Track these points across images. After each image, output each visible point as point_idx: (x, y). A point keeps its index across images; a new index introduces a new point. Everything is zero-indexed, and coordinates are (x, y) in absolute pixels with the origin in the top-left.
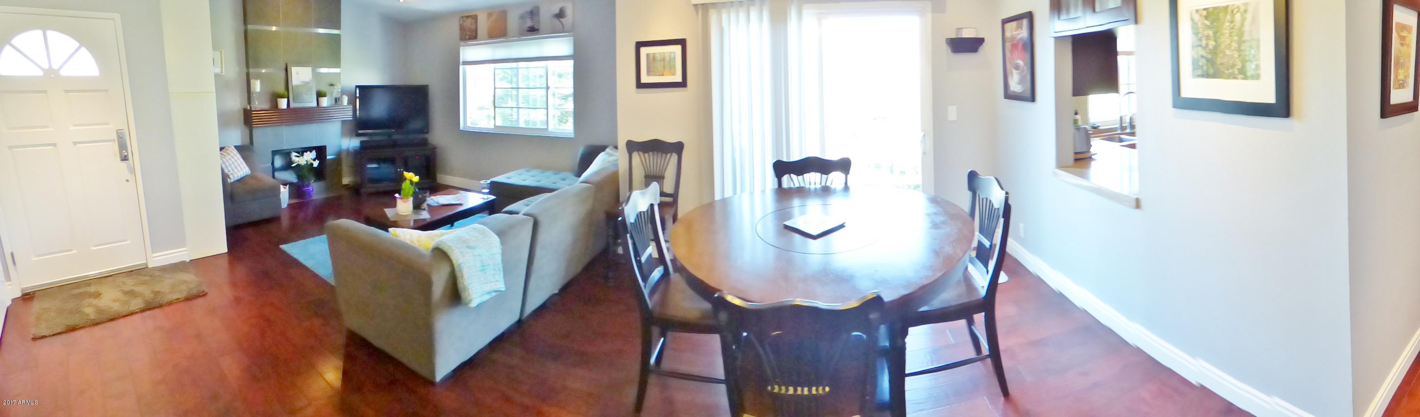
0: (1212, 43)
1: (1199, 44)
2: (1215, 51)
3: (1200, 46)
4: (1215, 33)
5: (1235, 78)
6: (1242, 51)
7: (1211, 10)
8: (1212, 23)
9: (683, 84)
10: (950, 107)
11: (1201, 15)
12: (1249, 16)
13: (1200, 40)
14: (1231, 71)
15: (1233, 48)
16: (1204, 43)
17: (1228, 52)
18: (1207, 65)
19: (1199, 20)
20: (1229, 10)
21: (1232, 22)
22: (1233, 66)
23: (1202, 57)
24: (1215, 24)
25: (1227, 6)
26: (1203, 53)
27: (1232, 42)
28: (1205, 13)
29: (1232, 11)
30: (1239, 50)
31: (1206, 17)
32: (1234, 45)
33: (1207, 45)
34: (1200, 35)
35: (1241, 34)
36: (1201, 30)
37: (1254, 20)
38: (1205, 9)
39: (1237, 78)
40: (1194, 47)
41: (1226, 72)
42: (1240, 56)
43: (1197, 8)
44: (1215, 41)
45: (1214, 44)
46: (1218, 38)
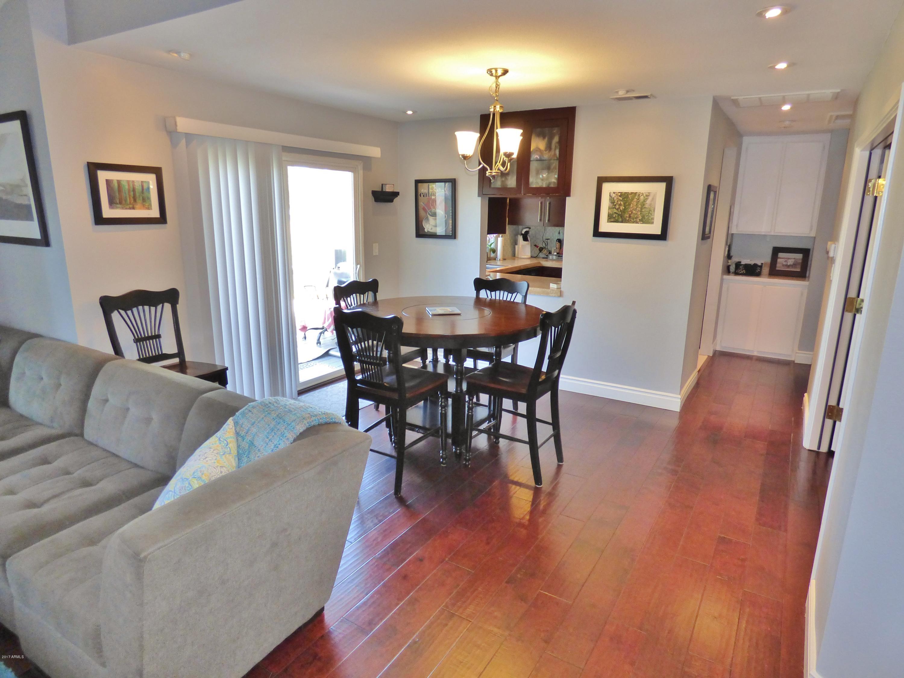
0: (622, 208)
1: (614, 207)
2: (624, 211)
4: (624, 204)
5: (637, 223)
6: (642, 212)
7: (623, 193)
8: (623, 199)
9: (162, 219)
11: (616, 195)
12: (650, 198)
13: (615, 205)
14: (635, 220)
15: (638, 210)
16: (617, 207)
17: (634, 212)
18: (618, 217)
19: (615, 197)
20: (637, 194)
21: (638, 199)
22: (636, 218)
23: (615, 213)
24: (625, 199)
25: (636, 193)
26: (615, 211)
27: (637, 207)
28: (619, 194)
29: (639, 195)
30: (641, 211)
31: (620, 196)
32: (639, 209)
33: (619, 208)
34: (615, 203)
35: (643, 205)
36: (615, 201)
37: (654, 199)
38: (619, 192)
39: (638, 223)
40: (609, 208)
41: (632, 220)
42: (641, 214)
43: (614, 191)
44: (625, 207)
45: (623, 208)
46: (627, 205)
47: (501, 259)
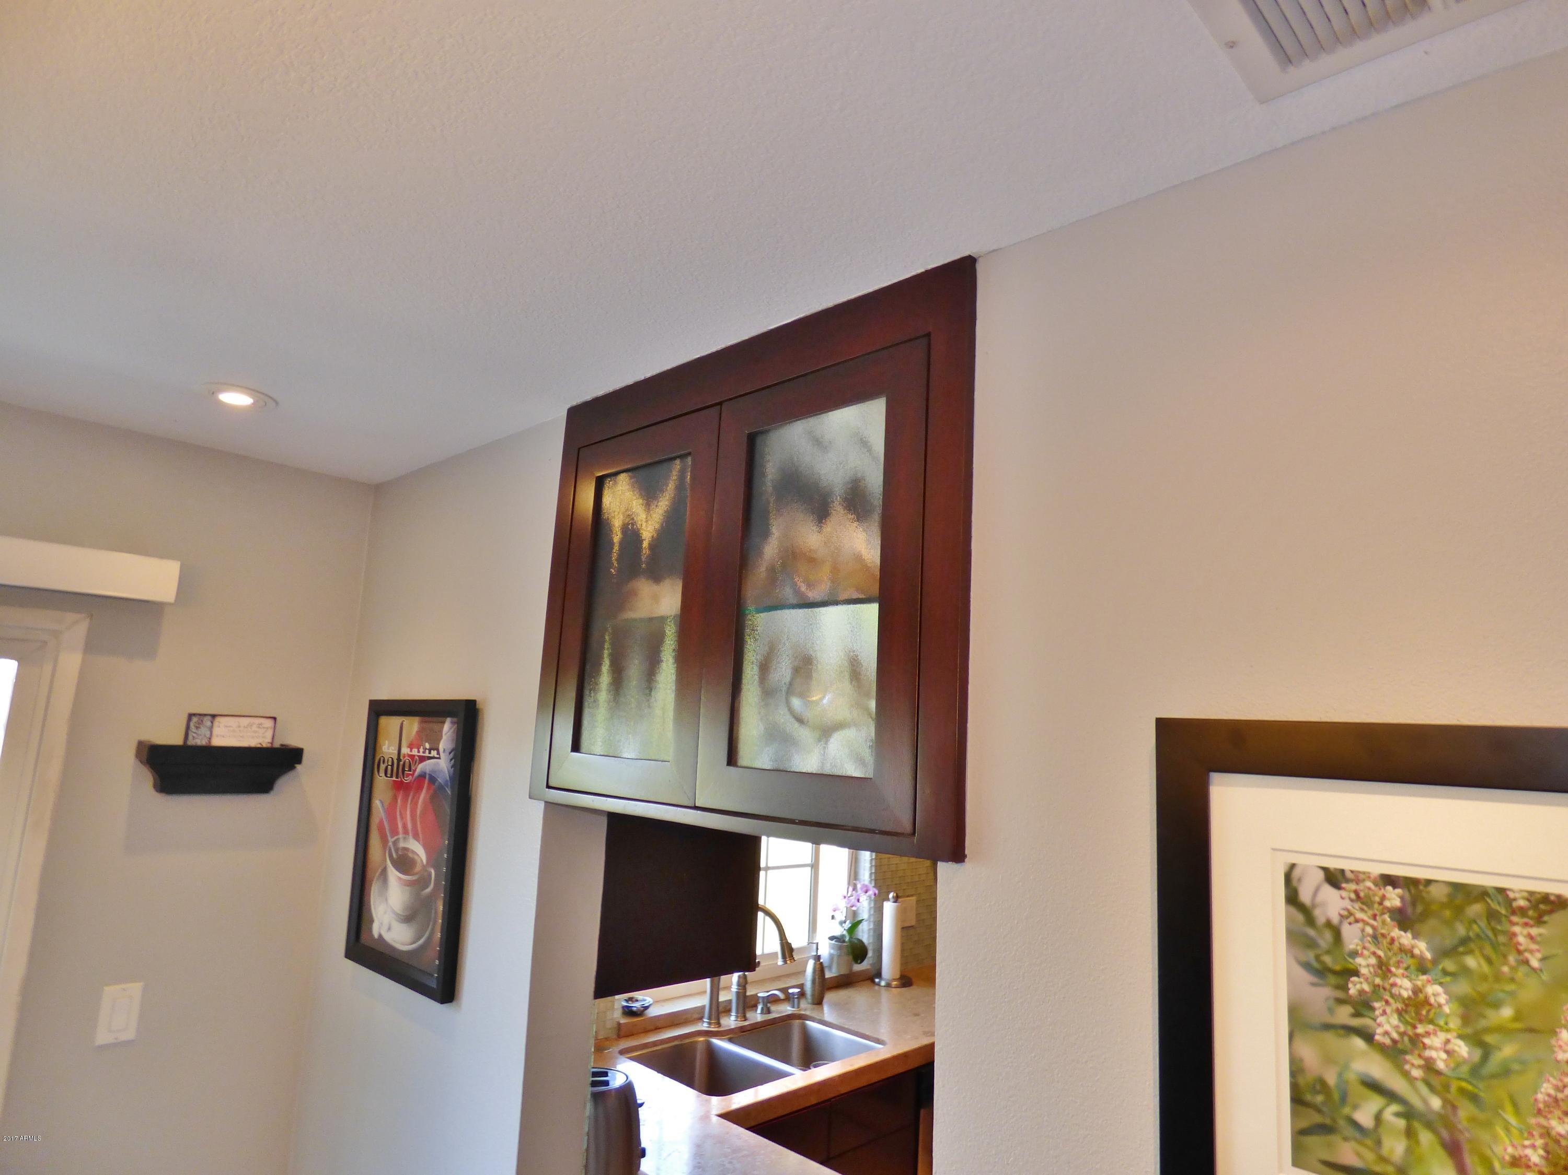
3: (1368, 1037)
7: (1438, 893)
10: (110, 991)
13: (1363, 1006)
19: (1347, 915)
24: (1471, 962)
28: (1394, 897)
34: (1355, 987)
36: (1365, 964)
38: (1389, 880)
43: (1333, 864)
44: (1475, 1039)
45: (1462, 1049)
46: (1500, 1029)
47: (894, 983)
